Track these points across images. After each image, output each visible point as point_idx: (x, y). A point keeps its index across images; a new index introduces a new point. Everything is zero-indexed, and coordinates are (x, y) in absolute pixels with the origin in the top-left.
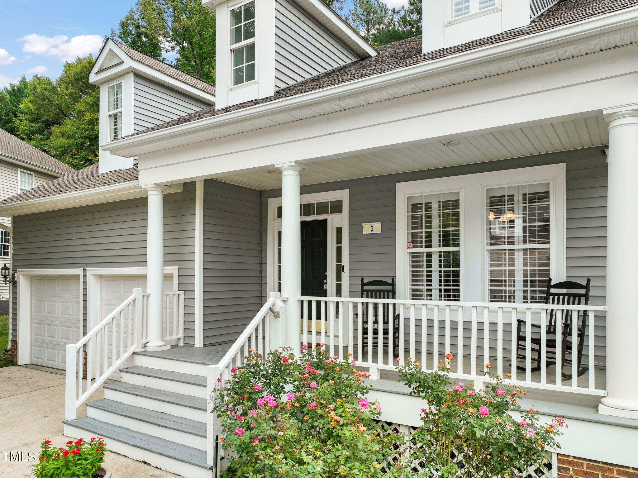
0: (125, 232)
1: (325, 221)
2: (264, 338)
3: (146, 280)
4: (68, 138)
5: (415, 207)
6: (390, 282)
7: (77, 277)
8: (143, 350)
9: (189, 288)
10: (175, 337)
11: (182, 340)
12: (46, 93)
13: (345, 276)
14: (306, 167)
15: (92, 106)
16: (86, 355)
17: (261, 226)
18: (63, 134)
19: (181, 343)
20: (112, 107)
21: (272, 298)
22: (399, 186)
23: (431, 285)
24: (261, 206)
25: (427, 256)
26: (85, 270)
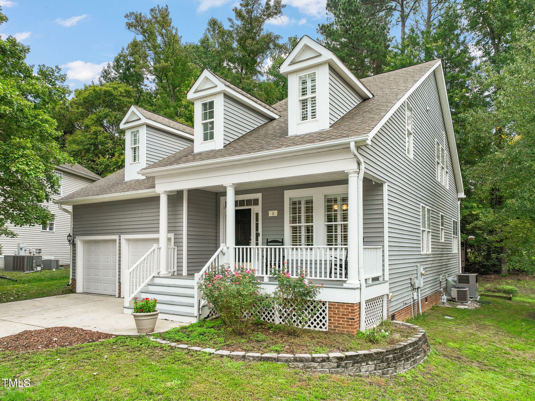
0: (144, 215)
1: (250, 210)
2: (218, 261)
3: (159, 241)
4: (78, 144)
5: (294, 203)
6: (281, 241)
7: (114, 241)
8: (158, 275)
9: (180, 244)
10: (172, 270)
11: (176, 272)
12: (62, 111)
13: (260, 238)
14: (238, 186)
15: (96, 121)
16: (120, 284)
17: (217, 211)
18: (74, 141)
19: (176, 274)
20: (133, 143)
21: (222, 246)
22: (286, 192)
23: (301, 242)
24: (217, 201)
25: (299, 228)
26: (120, 236)
